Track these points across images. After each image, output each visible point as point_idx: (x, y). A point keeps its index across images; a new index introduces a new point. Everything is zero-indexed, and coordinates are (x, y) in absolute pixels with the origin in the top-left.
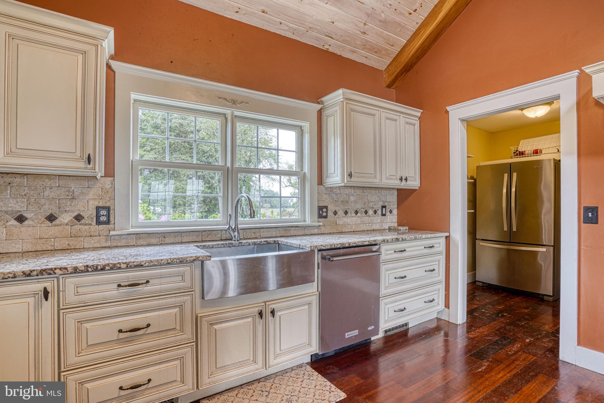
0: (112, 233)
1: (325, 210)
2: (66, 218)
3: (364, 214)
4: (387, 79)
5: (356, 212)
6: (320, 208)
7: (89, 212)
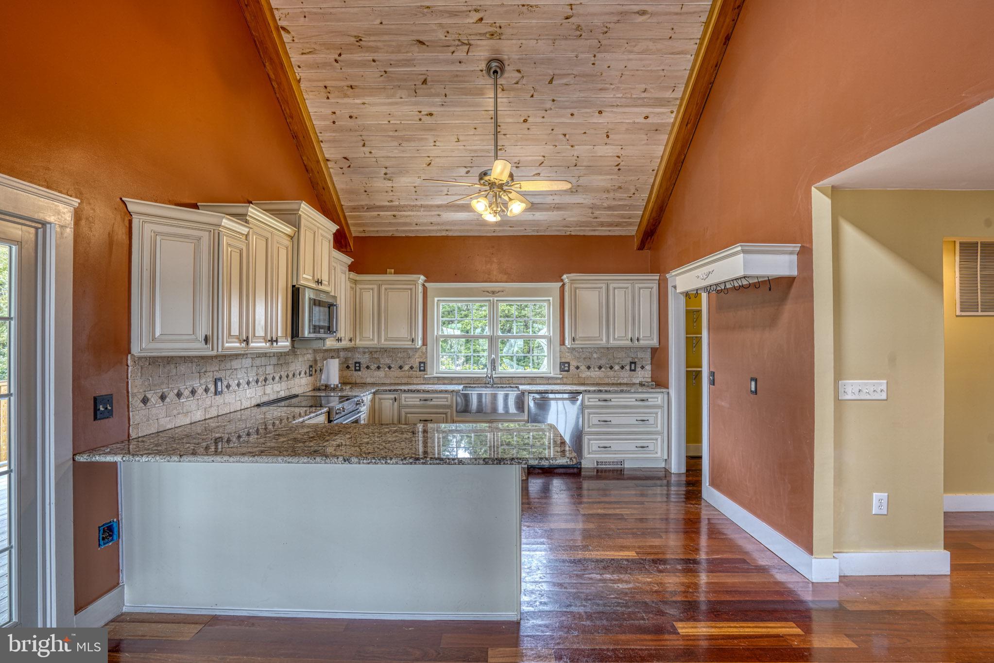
0: (426, 376)
1: (567, 365)
2: (406, 368)
3: (609, 369)
4: (636, 242)
5: (600, 368)
6: (562, 364)
7: (416, 365)
